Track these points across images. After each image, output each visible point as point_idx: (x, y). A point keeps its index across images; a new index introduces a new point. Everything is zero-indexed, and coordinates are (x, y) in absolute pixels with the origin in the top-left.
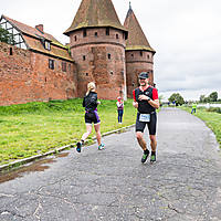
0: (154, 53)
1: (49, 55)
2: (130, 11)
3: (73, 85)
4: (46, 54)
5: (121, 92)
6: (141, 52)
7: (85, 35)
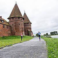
0: (31, 23)
1: (3, 24)
2: (25, 13)
3: (10, 32)
4: (2, 24)
5: (23, 33)
6: (28, 23)
7: (13, 19)
